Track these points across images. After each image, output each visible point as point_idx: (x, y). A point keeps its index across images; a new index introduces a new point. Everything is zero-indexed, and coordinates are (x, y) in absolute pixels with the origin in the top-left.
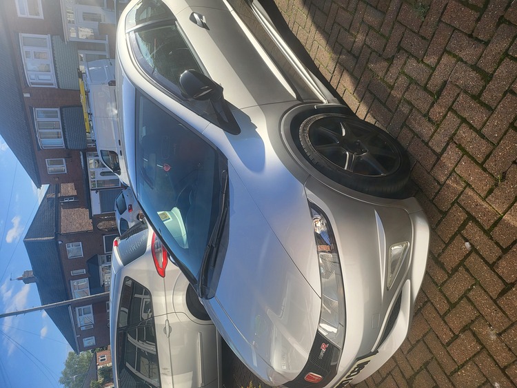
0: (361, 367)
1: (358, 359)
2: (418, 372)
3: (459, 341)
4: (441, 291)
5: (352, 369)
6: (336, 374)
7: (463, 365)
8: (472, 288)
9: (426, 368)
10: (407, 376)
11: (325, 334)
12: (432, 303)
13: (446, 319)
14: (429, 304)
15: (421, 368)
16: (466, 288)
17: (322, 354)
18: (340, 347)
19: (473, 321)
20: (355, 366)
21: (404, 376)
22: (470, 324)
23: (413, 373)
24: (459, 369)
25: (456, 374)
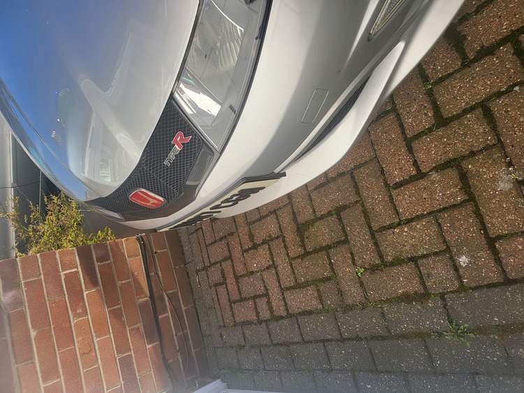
0: (244, 195)
1: (247, 179)
2: (322, 217)
3: (422, 183)
4: (430, 93)
5: (228, 196)
6: (193, 199)
7: (409, 221)
8: (510, 90)
9: (338, 215)
10: (301, 219)
11: (189, 111)
12: (398, 116)
13: (415, 145)
14: (392, 116)
15: (329, 214)
16: (496, 90)
17: (172, 156)
18: (217, 147)
19: (473, 154)
20: (236, 191)
21: (295, 219)
22: (464, 158)
23: (313, 217)
24: (399, 224)
25: (391, 231)
